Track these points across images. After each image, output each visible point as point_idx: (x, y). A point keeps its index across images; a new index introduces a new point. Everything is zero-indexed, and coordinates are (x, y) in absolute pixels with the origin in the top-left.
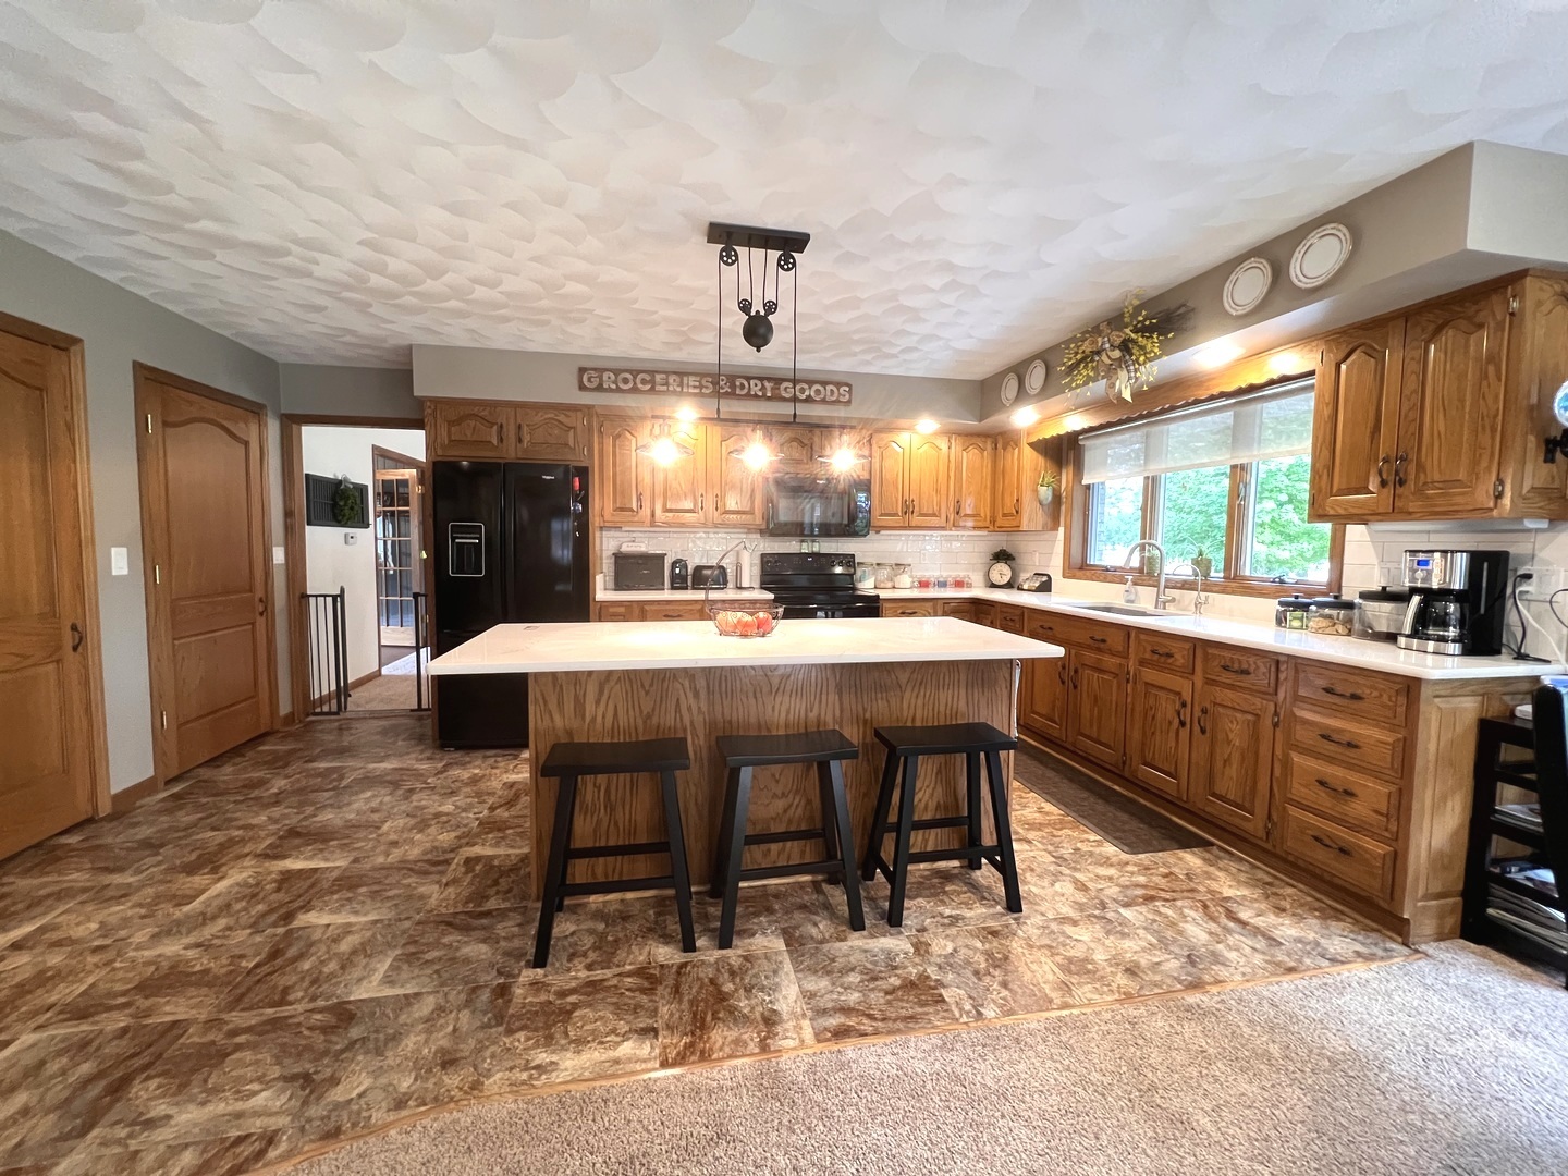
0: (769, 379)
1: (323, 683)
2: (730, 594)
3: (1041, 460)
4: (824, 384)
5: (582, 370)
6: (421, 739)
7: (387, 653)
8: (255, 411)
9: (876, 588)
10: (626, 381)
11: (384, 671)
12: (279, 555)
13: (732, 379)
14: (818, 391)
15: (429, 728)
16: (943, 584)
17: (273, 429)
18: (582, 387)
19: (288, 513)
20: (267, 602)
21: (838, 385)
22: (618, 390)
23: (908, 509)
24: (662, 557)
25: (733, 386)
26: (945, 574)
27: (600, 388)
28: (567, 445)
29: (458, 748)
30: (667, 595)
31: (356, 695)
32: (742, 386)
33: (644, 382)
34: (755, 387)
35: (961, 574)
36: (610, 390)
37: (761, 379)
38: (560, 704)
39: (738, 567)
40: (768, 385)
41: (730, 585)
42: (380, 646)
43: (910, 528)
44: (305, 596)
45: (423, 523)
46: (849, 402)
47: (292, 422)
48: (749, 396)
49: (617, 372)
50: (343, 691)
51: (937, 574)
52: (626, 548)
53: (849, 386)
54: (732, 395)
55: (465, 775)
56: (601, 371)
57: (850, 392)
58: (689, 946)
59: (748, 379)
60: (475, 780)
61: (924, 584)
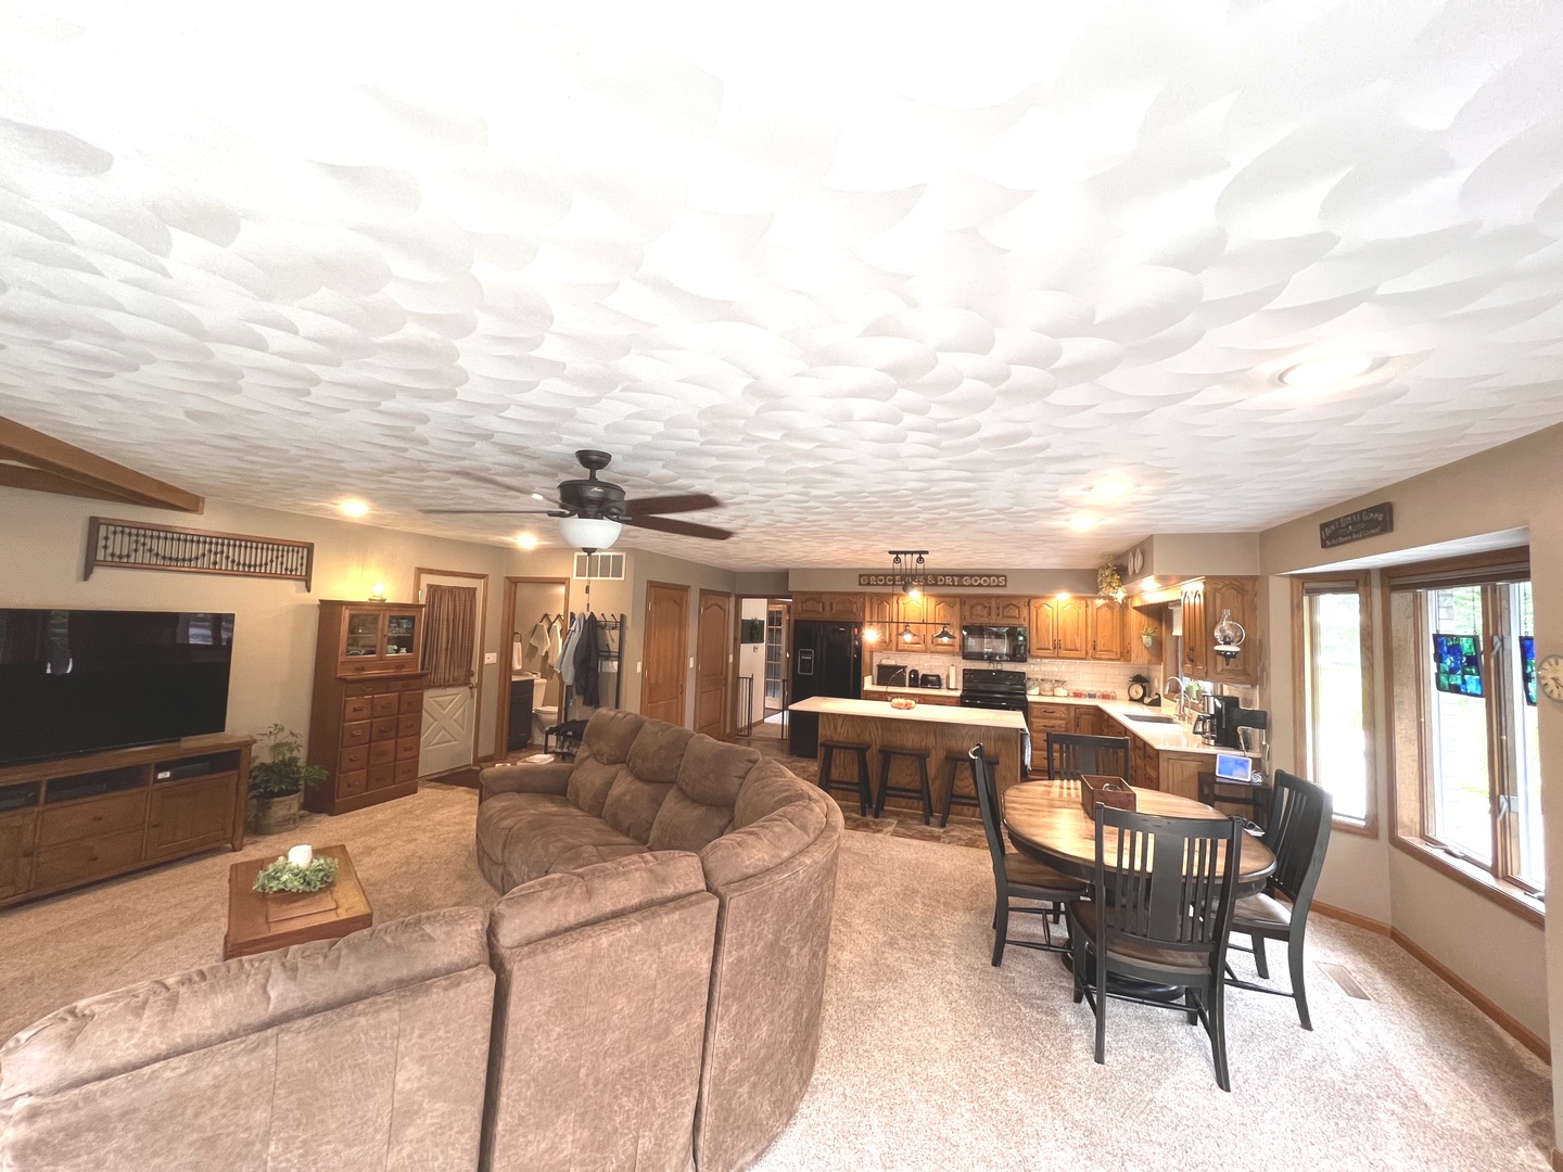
0: (956, 576)
1: (743, 722)
2: (943, 692)
3: (1144, 618)
4: (989, 576)
5: (861, 576)
6: (782, 751)
7: (769, 712)
8: (728, 595)
9: (1040, 694)
10: (881, 580)
11: (766, 720)
12: (731, 657)
13: (935, 576)
14: (985, 581)
15: (786, 747)
16: (1092, 696)
17: (733, 600)
18: (860, 584)
19: (735, 640)
20: (726, 679)
21: (998, 576)
22: (878, 584)
23: (1057, 646)
24: (904, 668)
25: (936, 580)
26: (1095, 689)
27: (869, 584)
28: (852, 611)
29: (798, 756)
30: (907, 690)
31: (754, 729)
32: (941, 580)
33: (890, 580)
34: (949, 581)
35: (1108, 690)
36: (873, 585)
37: (952, 576)
38: (829, 726)
39: (948, 677)
40: (956, 579)
41: (944, 686)
42: (765, 708)
43: (1058, 658)
44: (739, 678)
45: (788, 635)
46: (1005, 585)
47: (739, 598)
48: (945, 585)
49: (877, 576)
50: (750, 726)
51: (1088, 689)
52: (885, 662)
53: (1005, 576)
54: (936, 585)
55: (800, 765)
56: (869, 576)
57: (1005, 580)
58: (864, 815)
59: (945, 576)
60: (803, 767)
61: (1077, 695)
